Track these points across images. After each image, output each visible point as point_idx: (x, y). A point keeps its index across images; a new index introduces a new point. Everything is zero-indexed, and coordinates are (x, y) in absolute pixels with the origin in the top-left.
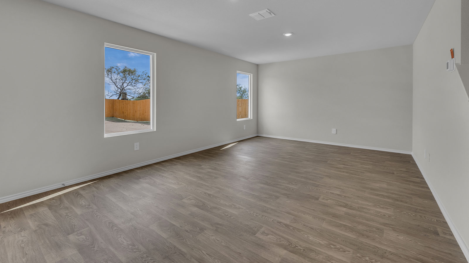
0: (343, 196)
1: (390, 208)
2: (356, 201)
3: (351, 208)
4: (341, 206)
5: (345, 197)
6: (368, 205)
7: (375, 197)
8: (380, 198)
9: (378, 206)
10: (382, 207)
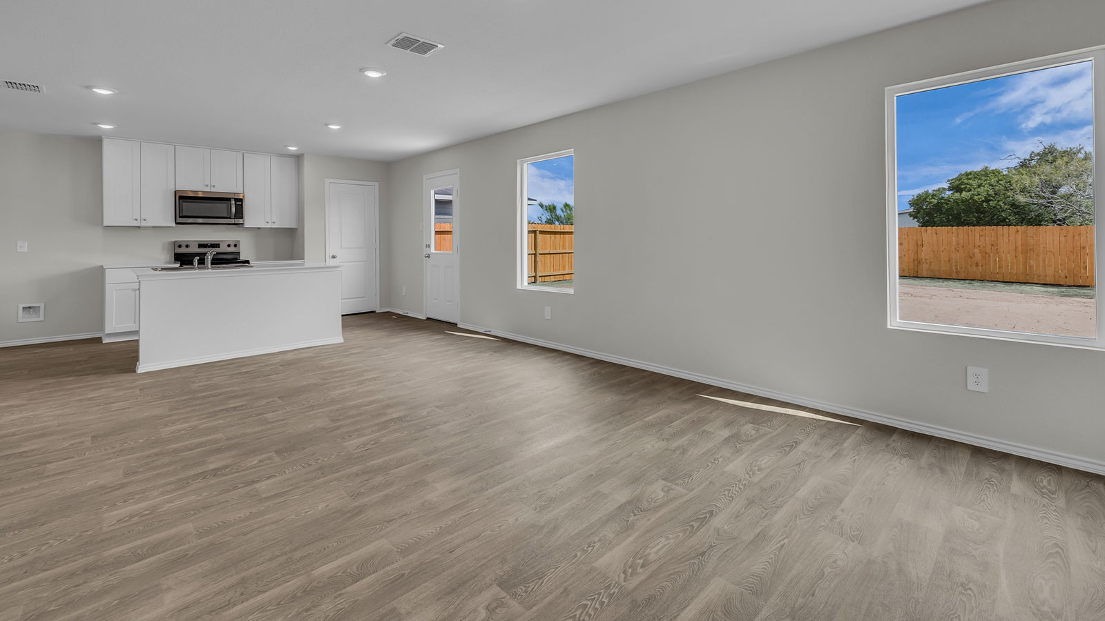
0: (240, 486)
1: (113, 528)
2: (204, 494)
3: (203, 475)
4: (225, 467)
5: (235, 488)
6: (171, 502)
7: (163, 535)
8: (145, 540)
9: (146, 512)
10: (134, 516)
